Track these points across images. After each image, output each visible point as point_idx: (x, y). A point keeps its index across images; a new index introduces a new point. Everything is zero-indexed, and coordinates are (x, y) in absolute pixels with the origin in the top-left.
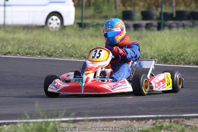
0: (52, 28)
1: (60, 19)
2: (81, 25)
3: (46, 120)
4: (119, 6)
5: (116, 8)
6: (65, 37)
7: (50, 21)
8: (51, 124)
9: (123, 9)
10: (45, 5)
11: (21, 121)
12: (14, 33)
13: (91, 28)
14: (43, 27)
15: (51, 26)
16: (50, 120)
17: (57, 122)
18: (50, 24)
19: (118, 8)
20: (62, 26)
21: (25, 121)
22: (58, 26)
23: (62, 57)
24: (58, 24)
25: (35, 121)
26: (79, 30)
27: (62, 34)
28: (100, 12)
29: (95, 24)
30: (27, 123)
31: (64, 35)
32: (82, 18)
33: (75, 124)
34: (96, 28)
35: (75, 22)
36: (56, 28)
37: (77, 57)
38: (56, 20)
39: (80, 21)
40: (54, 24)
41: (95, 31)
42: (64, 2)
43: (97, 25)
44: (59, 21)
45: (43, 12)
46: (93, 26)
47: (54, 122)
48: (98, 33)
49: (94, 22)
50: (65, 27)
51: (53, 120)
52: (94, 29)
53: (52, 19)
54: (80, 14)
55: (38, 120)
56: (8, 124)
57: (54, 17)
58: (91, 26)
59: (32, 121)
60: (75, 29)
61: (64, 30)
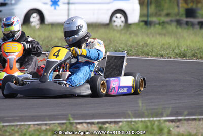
0: (116, 26)
1: (125, 18)
2: (146, 23)
3: (151, 119)
4: (181, 3)
5: (178, 5)
6: (133, 35)
7: (114, 19)
8: (156, 123)
9: (185, 6)
11: (126, 120)
13: (157, 26)
14: (107, 25)
15: (115, 24)
16: (155, 119)
17: (162, 122)
18: (114, 22)
19: (180, 5)
20: (127, 24)
21: (130, 120)
22: (123, 25)
23: (138, 55)
24: (122, 22)
25: (140, 119)
27: (128, 32)
28: (163, 10)
29: (161, 21)
30: (131, 122)
31: (130, 34)
32: (147, 16)
33: (178, 123)
34: (163, 26)
35: (140, 21)
36: (120, 26)
37: (154, 56)
38: (121, 17)
39: (145, 19)
40: (118, 23)
41: (162, 28)
43: (164, 23)
44: (123, 19)
45: (108, 10)
46: (159, 24)
47: (159, 120)
48: (164, 31)
50: (131, 25)
51: (158, 119)
52: (160, 27)
53: (117, 17)
54: (145, 12)
55: (143, 119)
56: (110, 123)
57: (119, 15)
58: (157, 24)
59: (137, 119)
60: (141, 27)
61: (130, 29)
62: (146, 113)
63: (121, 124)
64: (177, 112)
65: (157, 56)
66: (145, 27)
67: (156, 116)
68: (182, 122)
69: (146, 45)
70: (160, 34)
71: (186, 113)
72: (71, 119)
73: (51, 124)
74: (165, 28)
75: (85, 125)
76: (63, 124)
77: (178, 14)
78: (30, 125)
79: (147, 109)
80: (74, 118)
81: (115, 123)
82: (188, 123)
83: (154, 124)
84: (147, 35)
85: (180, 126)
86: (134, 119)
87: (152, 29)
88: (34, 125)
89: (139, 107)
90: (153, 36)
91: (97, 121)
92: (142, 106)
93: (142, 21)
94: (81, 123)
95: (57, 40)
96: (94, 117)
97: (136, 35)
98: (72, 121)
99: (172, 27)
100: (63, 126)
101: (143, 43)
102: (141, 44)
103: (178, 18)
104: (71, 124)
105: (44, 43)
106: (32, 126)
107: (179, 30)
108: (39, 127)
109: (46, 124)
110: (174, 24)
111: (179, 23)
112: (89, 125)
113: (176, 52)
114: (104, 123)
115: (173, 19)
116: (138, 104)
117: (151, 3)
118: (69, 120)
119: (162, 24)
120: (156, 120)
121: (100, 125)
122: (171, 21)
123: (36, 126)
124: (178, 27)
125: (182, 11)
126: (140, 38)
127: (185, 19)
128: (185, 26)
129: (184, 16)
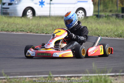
0: (79, 18)
1: (84, 13)
2: (97, 16)
3: (100, 75)
4: (119, 4)
6: (89, 23)
8: (103, 77)
9: (122, 6)
10: (75, 4)
11: (84, 75)
12: (57, 21)
13: (104, 18)
17: (107, 76)
18: (78, 15)
19: (118, 5)
20: (86, 17)
22: (83, 17)
24: (83, 15)
25: (93, 75)
26: (97, 19)
27: (87, 22)
28: (107, 8)
29: (106, 15)
30: (88, 76)
31: (88, 23)
32: (98, 12)
33: (116, 78)
34: (108, 18)
35: (94, 15)
36: (82, 18)
38: (82, 13)
39: (97, 14)
40: (80, 16)
41: (107, 19)
42: (87, 2)
43: (108, 16)
44: (83, 13)
45: (74, 8)
46: (105, 17)
47: (105, 76)
48: (108, 21)
49: (106, 14)
50: (88, 17)
52: (106, 19)
53: (79, 12)
54: (97, 9)
56: (75, 77)
57: (81, 11)
58: (104, 17)
59: (91, 75)
60: (94, 19)
61: (87, 19)
62: (97, 71)
63: (81, 78)
64: (116, 70)
65: (104, 36)
66: (96, 18)
67: (103, 73)
68: (119, 76)
69: (97, 29)
70: (106, 23)
71: (121, 71)
72: (51, 74)
73: (38, 77)
74: (109, 19)
75: (59, 78)
76: (46, 77)
77: (117, 11)
78: (26, 78)
79: (98, 69)
80: (53, 74)
81: (78, 77)
82: (123, 78)
83: (102, 78)
84: (98, 23)
85: (118, 79)
86: (89, 75)
87: (101, 20)
88: (29, 78)
89: (93, 67)
90: (102, 24)
91: (67, 75)
92: (95, 67)
93: (95, 15)
94: (57, 77)
95: (43, 26)
96: (65, 73)
97: (91, 23)
98: (51, 76)
99: (113, 19)
100: (46, 78)
101: (95, 28)
102: (94, 29)
103: (117, 13)
104: (51, 77)
105: (35, 27)
106: (27, 78)
107: (118, 20)
108: (31, 79)
109: (35, 77)
110: (114, 17)
111: (117, 16)
112: (62, 78)
113: (116, 34)
114: (71, 77)
115: (114, 14)
116: (92, 65)
117: (100, 4)
118: (50, 75)
119: (107, 17)
120: (103, 75)
121: (69, 78)
122: (113, 15)
123: (30, 78)
124: (117, 18)
125: (119, 9)
126: (93, 25)
127: (121, 14)
128: (121, 18)
129: (121, 12)
